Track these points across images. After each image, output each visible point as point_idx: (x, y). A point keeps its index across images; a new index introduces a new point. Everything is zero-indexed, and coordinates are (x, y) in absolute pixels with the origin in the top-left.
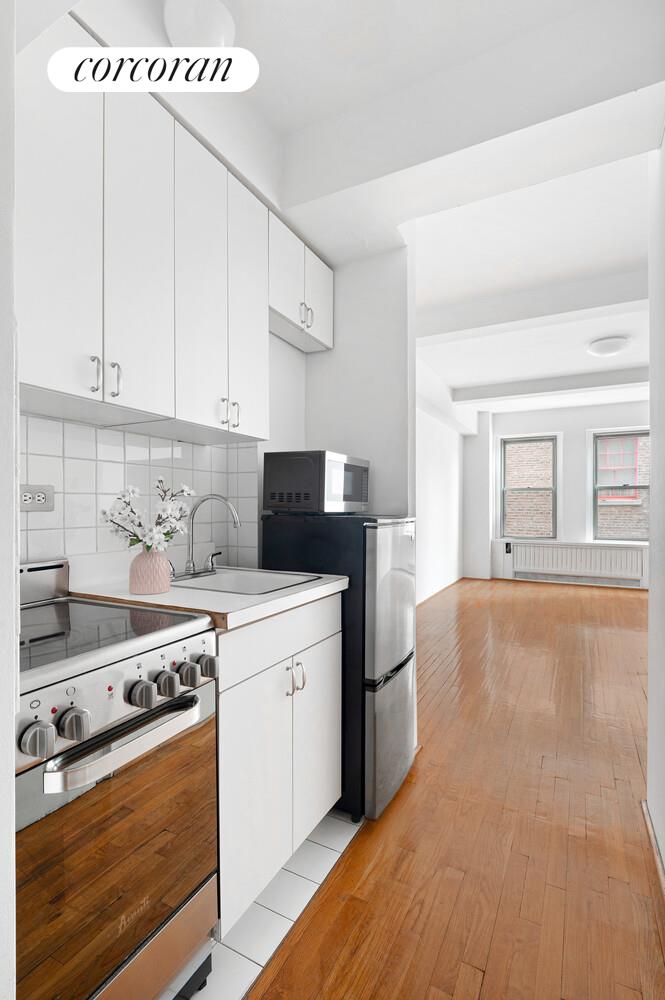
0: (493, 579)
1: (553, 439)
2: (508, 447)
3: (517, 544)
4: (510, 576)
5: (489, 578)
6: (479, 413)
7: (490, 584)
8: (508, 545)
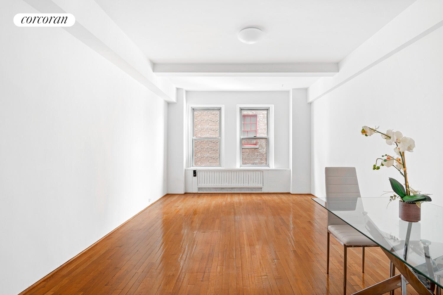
0: (185, 193)
1: (220, 109)
2: (195, 113)
3: (200, 171)
4: (196, 191)
5: (183, 193)
6: (177, 89)
7: (183, 197)
8: (195, 172)
